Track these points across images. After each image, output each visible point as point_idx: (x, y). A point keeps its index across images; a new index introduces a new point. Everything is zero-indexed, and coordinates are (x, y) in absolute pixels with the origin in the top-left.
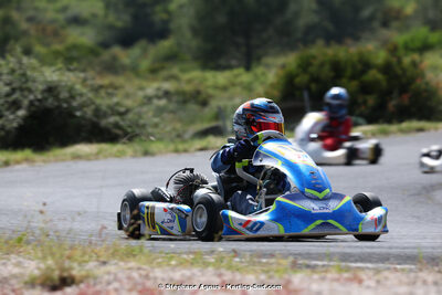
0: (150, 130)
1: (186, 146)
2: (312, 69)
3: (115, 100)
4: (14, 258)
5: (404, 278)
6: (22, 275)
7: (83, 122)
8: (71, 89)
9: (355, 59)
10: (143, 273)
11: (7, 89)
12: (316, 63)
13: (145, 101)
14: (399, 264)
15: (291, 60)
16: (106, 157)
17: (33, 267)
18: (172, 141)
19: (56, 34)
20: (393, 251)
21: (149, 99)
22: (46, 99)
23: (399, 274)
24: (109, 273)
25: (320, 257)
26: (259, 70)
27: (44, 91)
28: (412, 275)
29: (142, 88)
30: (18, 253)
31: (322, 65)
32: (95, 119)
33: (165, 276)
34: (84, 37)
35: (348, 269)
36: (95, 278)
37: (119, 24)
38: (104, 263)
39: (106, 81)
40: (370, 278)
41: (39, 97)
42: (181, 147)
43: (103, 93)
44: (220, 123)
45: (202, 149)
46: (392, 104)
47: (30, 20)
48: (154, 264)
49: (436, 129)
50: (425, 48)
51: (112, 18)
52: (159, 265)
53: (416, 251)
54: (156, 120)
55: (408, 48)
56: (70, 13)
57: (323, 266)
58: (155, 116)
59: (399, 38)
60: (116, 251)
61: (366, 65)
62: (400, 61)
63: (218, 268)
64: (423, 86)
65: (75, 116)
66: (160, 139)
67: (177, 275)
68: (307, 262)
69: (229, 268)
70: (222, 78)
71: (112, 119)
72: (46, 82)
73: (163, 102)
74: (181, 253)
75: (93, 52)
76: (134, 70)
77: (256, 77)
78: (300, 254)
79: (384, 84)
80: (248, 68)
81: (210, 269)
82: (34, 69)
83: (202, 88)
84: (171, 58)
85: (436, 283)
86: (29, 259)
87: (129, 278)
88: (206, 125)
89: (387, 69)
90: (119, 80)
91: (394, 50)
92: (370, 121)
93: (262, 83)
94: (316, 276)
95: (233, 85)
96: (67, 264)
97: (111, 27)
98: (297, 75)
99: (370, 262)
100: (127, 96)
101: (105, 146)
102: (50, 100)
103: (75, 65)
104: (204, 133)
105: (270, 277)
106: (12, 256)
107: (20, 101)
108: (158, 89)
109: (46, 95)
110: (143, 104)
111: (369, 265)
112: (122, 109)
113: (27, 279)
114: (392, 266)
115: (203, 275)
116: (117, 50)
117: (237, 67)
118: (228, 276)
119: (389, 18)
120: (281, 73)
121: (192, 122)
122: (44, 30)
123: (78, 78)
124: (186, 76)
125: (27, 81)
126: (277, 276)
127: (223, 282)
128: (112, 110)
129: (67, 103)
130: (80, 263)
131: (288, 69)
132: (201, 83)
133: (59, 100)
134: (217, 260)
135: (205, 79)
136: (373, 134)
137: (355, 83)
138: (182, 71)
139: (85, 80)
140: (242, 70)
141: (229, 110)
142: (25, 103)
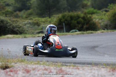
0: (26, 32)
1: (35, 36)
3: (17, 24)
5: (89, 68)
7: (9, 29)
8: (7, 21)
9: (76, 16)
10: (26, 66)
12: (66, 16)
14: (88, 65)
15: (60, 15)
16: (15, 38)
18: (31, 34)
19: (3, 8)
20: (86, 62)
21: (26, 24)
23: (88, 67)
24: (17, 66)
25: (68, 63)
26: (52, 18)
28: (91, 68)
29: (23, 22)
31: (68, 17)
32: (12, 28)
33: (31, 67)
34: (9, 9)
35: (75, 66)
36: (14, 67)
37: (18, 6)
38: (16, 63)
39: (15, 19)
40: (81, 68)
42: (33, 36)
43: (14, 22)
44: (43, 30)
45: (38, 37)
46: (85, 26)
49: (95, 33)
50: (93, 13)
52: (29, 64)
53: (92, 62)
54: (27, 29)
55: (88, 13)
56: (6, 3)
57: (69, 65)
58: (27, 28)
59: (86, 11)
60: (19, 60)
61: (78, 17)
62: (87, 16)
63: (44, 65)
64: (92, 23)
65: (7, 28)
66: (29, 34)
67: (34, 66)
68: (65, 64)
69: (46, 65)
70: (43, 19)
71: (16, 29)
73: (29, 25)
74: (34, 61)
75: (12, 13)
76: (22, 17)
77: (52, 19)
78: (63, 62)
79: (83, 22)
80: (50, 17)
81: (42, 66)
83: (38, 22)
84: (30, 14)
85: (97, 70)
87: (22, 67)
88: (39, 31)
89: (83, 18)
90: (18, 19)
91: (85, 14)
92: (79, 31)
94: (68, 68)
95: (46, 21)
96: (7, 63)
97: (16, 7)
98: (62, 19)
99: (80, 64)
100: (20, 23)
101: (15, 35)
102: (2, 24)
103: (8, 15)
104: (39, 33)
105: (57, 68)
108: (28, 22)
110: (24, 26)
111: (80, 65)
112: (19, 27)
114: (86, 66)
115: (40, 67)
116: (18, 12)
117: (47, 17)
118: (47, 67)
119: (85, 6)
120: (58, 18)
121: (36, 30)
124: (34, 19)
127: (45, 69)
128: (17, 27)
129: (6, 25)
130: (10, 63)
131: (60, 17)
132: (38, 21)
133: (4, 24)
134: (43, 63)
135: (39, 20)
136: (80, 34)
137: (76, 21)
138: (34, 18)
139: (10, 19)
140: (48, 18)
141: (45, 27)
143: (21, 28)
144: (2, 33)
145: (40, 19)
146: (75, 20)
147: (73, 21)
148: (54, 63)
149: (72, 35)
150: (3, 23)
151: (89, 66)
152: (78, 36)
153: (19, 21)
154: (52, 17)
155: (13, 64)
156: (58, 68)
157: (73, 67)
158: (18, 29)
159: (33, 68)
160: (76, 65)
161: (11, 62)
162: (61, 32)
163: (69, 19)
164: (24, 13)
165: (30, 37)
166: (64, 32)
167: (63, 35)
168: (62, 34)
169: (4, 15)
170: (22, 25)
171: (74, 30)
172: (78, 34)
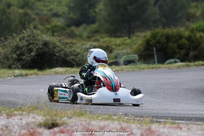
2: (157, 38)
3: (73, 49)
4: (31, 115)
5: (199, 127)
6: (35, 122)
7: (59, 58)
8: (54, 44)
9: (176, 34)
10: (88, 123)
11: (27, 43)
12: (159, 35)
13: (86, 50)
14: (197, 122)
15: (148, 34)
17: (40, 119)
19: (48, 21)
20: (194, 116)
22: (44, 48)
23: (197, 126)
24: (72, 122)
25: (161, 118)
26: (134, 38)
27: (42, 45)
28: (203, 126)
29: (83, 45)
30: (33, 113)
31: (162, 36)
32: (63, 56)
33: (97, 124)
34: (59, 22)
35: (175, 123)
36: (67, 124)
37: (74, 17)
38: (70, 118)
39: (69, 41)
40: (185, 127)
41: (41, 47)
43: (68, 46)
44: (117, 60)
46: (192, 53)
47: (37, 14)
48: (92, 119)
51: (71, 15)
52: (94, 119)
55: (197, 30)
56: (54, 11)
57: (164, 122)
59: (194, 26)
60: (75, 113)
61: (180, 37)
62: (195, 36)
63: (120, 121)
65: (56, 56)
67: (102, 124)
68: (157, 120)
69: (124, 121)
70: (118, 41)
71: (71, 57)
72: (43, 41)
74: (102, 115)
75: (64, 29)
76: (81, 37)
77: (133, 40)
78: (153, 117)
80: (130, 38)
81: (116, 122)
82: (38, 35)
83: (110, 45)
84: (96, 32)
86: (38, 115)
87: (81, 124)
88: (112, 61)
89: (189, 39)
90: (74, 41)
91: (192, 31)
92: (182, 61)
94: (161, 126)
95: (123, 44)
96: (55, 118)
97: (71, 18)
98: (151, 41)
99: (184, 120)
100: (78, 47)
101: (68, 69)
102: (45, 48)
103: (56, 34)
104: (111, 64)
105: (142, 126)
106: (31, 114)
107: (33, 49)
108: (91, 45)
109: (43, 46)
110: (84, 51)
111: (183, 122)
112: (76, 53)
113: (37, 123)
114: (193, 123)
115: (113, 124)
116: (73, 28)
117: (125, 36)
118: (124, 125)
119: (191, 18)
120: (144, 39)
122: (42, 19)
123: (57, 39)
124: (102, 40)
125: (35, 40)
126: (145, 125)
127: (122, 128)
128: (71, 53)
129: (53, 50)
130: (60, 118)
131: (147, 38)
132: (109, 43)
133: (49, 49)
134: (118, 118)
135: (111, 41)
136: (183, 66)
137: (175, 45)
138: (102, 38)
139: (60, 40)
140: (127, 38)
141: (121, 54)
142: (35, 49)
143: (79, 56)
144: (46, 65)
145: (112, 39)
146: (174, 42)
147: (170, 44)
148: (138, 119)
149: (169, 68)
150: (47, 47)
151: (199, 124)
152: (180, 69)
153: (76, 44)
154: (133, 36)
155: (65, 119)
156: (145, 127)
157: (171, 126)
158: (74, 57)
159: (100, 126)
160: (177, 121)
161: (61, 115)
162: (149, 64)
163: (163, 40)
164: (85, 29)
166: (154, 63)
167: (152, 68)
168: (151, 66)
169: (50, 33)
170: (82, 51)
171: (172, 60)
172: (179, 67)
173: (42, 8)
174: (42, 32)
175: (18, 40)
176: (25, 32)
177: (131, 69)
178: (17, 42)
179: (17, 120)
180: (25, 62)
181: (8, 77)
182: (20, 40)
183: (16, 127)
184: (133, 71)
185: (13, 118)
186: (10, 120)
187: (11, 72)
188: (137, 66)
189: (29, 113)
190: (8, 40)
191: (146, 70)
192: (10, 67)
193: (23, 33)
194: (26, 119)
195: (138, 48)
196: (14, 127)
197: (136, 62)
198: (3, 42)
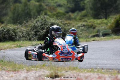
0: (79, 35)
1: (89, 40)
3: (70, 27)
6: (44, 75)
10: (77, 74)
11: (41, 24)
13: (78, 27)
15: (117, 16)
17: (47, 72)
18: (85, 38)
19: (54, 9)
21: (79, 27)
24: (68, 74)
29: (77, 24)
30: (44, 69)
33: (83, 75)
34: (61, 10)
36: (64, 75)
37: (71, 7)
38: (67, 71)
39: (67, 22)
42: (88, 40)
43: (66, 25)
44: (98, 33)
45: (93, 41)
47: (47, 5)
48: (80, 72)
51: (69, 5)
52: (82, 72)
54: (81, 33)
56: (58, 4)
58: (81, 32)
60: (70, 68)
63: (98, 73)
66: (82, 38)
67: (87, 75)
69: (101, 73)
70: (99, 21)
72: (51, 22)
73: (83, 28)
74: (87, 69)
75: (64, 14)
76: (75, 19)
77: (108, 21)
80: (106, 19)
81: (96, 73)
82: (48, 19)
83: (93, 24)
84: (85, 16)
86: (47, 70)
87: (74, 75)
88: (95, 34)
90: (71, 22)
93: (110, 23)
95: (102, 23)
96: (57, 72)
97: (69, 7)
98: (119, 21)
103: (59, 18)
104: (94, 36)
105: (112, 75)
107: (44, 28)
108: (82, 24)
113: (46, 76)
116: (70, 14)
117: (103, 18)
120: (115, 20)
121: (91, 33)
122: (50, 8)
123: (60, 21)
124: (89, 21)
125: (46, 22)
126: (114, 75)
127: (99, 77)
130: (61, 71)
131: (117, 19)
132: (93, 23)
134: (97, 71)
135: (94, 21)
138: (89, 19)
139: (62, 22)
140: (104, 19)
141: (101, 30)
142: (46, 28)
153: (72, 24)
154: (109, 18)
155: (63, 72)
156: (114, 76)
159: (85, 76)
164: (78, 14)
165: (84, 41)
169: (55, 17)
173: (50, 1)
174: (50, 17)
175: (35, 22)
176: (39, 17)
177: (107, 39)
178: (34, 23)
179: (33, 74)
180: (39, 36)
181: (29, 46)
182: (36, 22)
183: (32, 78)
184: (108, 40)
185: (30, 72)
186: (29, 73)
187: (30, 42)
188: (111, 37)
189: (41, 69)
190: (29, 23)
191: (116, 39)
192: (30, 40)
193: (38, 18)
194: (39, 72)
195: (111, 25)
196: (31, 78)
197: (110, 34)
198: (26, 24)
